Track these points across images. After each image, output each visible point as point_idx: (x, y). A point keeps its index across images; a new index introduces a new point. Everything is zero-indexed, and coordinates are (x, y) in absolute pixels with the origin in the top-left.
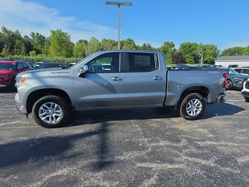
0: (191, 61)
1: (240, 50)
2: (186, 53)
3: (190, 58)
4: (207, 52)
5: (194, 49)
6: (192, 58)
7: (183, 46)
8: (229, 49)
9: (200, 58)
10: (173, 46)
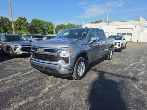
0: (41, 32)
1: (64, 26)
2: (37, 26)
3: (40, 29)
4: (49, 26)
5: (41, 24)
6: (41, 30)
7: (34, 21)
8: (59, 25)
9: (46, 30)
10: (26, 20)
